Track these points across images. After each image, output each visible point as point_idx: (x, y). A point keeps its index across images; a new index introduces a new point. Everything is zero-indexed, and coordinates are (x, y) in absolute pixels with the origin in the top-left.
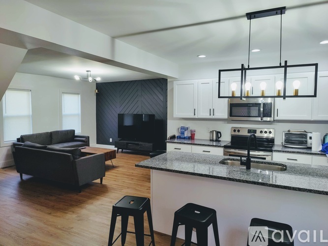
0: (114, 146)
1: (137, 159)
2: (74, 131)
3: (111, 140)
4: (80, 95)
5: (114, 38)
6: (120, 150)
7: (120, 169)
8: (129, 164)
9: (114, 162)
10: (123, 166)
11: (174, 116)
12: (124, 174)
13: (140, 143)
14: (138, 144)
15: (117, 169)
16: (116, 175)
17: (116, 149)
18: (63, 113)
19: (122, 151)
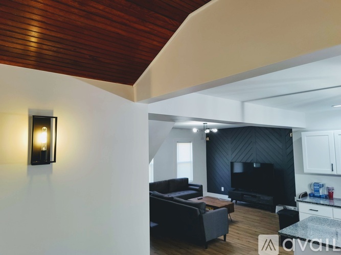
0: (227, 196)
1: (256, 214)
2: (188, 179)
3: (223, 189)
4: (192, 143)
5: (243, 102)
6: (234, 201)
7: (240, 225)
8: (248, 219)
9: (232, 216)
10: (242, 221)
11: (305, 171)
12: (247, 232)
13: (258, 195)
14: (255, 197)
15: (237, 225)
16: (237, 231)
17: (230, 199)
18: (178, 161)
19: (236, 202)
